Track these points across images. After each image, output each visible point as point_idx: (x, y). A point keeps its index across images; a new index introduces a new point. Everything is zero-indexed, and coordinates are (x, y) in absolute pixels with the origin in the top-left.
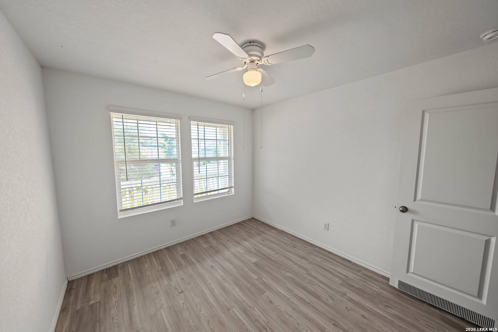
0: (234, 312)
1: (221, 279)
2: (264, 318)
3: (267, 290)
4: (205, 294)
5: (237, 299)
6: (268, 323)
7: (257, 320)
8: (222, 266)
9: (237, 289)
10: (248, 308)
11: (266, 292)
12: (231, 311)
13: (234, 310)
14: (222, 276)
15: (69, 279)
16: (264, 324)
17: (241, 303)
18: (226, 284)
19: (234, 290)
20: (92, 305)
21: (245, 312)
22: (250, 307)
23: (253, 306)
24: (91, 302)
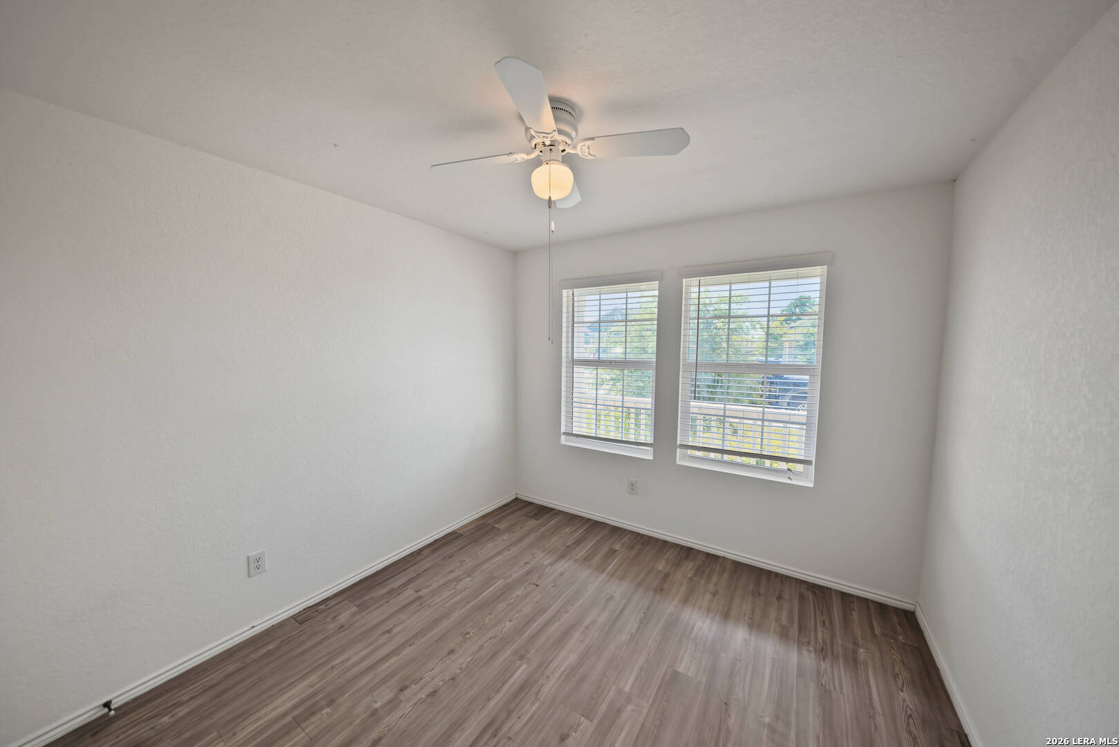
0: (519, 667)
1: (587, 623)
2: (517, 727)
3: (595, 721)
4: (544, 613)
5: (548, 665)
6: (509, 738)
7: (510, 713)
8: (622, 612)
9: (573, 658)
10: (535, 689)
11: (591, 721)
12: (519, 662)
13: (524, 666)
14: (593, 622)
15: (519, 497)
16: (505, 729)
17: (543, 675)
18: (577, 635)
19: (568, 653)
20: (495, 527)
21: (525, 687)
22: (537, 693)
23: (542, 698)
24: (497, 526)
